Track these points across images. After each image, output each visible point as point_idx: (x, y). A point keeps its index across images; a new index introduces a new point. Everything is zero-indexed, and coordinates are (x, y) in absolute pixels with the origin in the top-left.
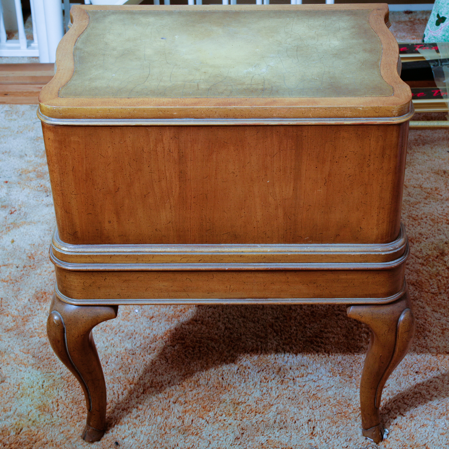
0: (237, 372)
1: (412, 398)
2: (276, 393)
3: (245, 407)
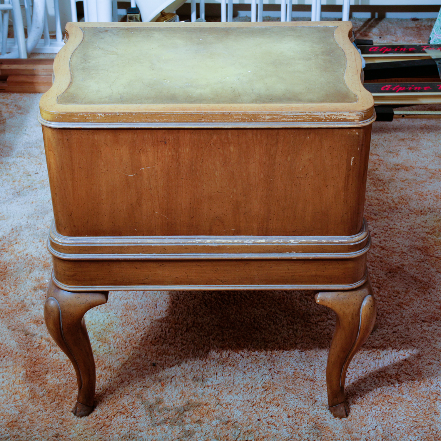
0: (267, 317)
1: (419, 341)
2: (300, 334)
3: (274, 345)
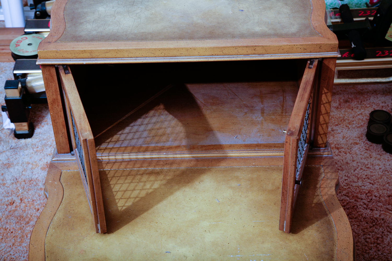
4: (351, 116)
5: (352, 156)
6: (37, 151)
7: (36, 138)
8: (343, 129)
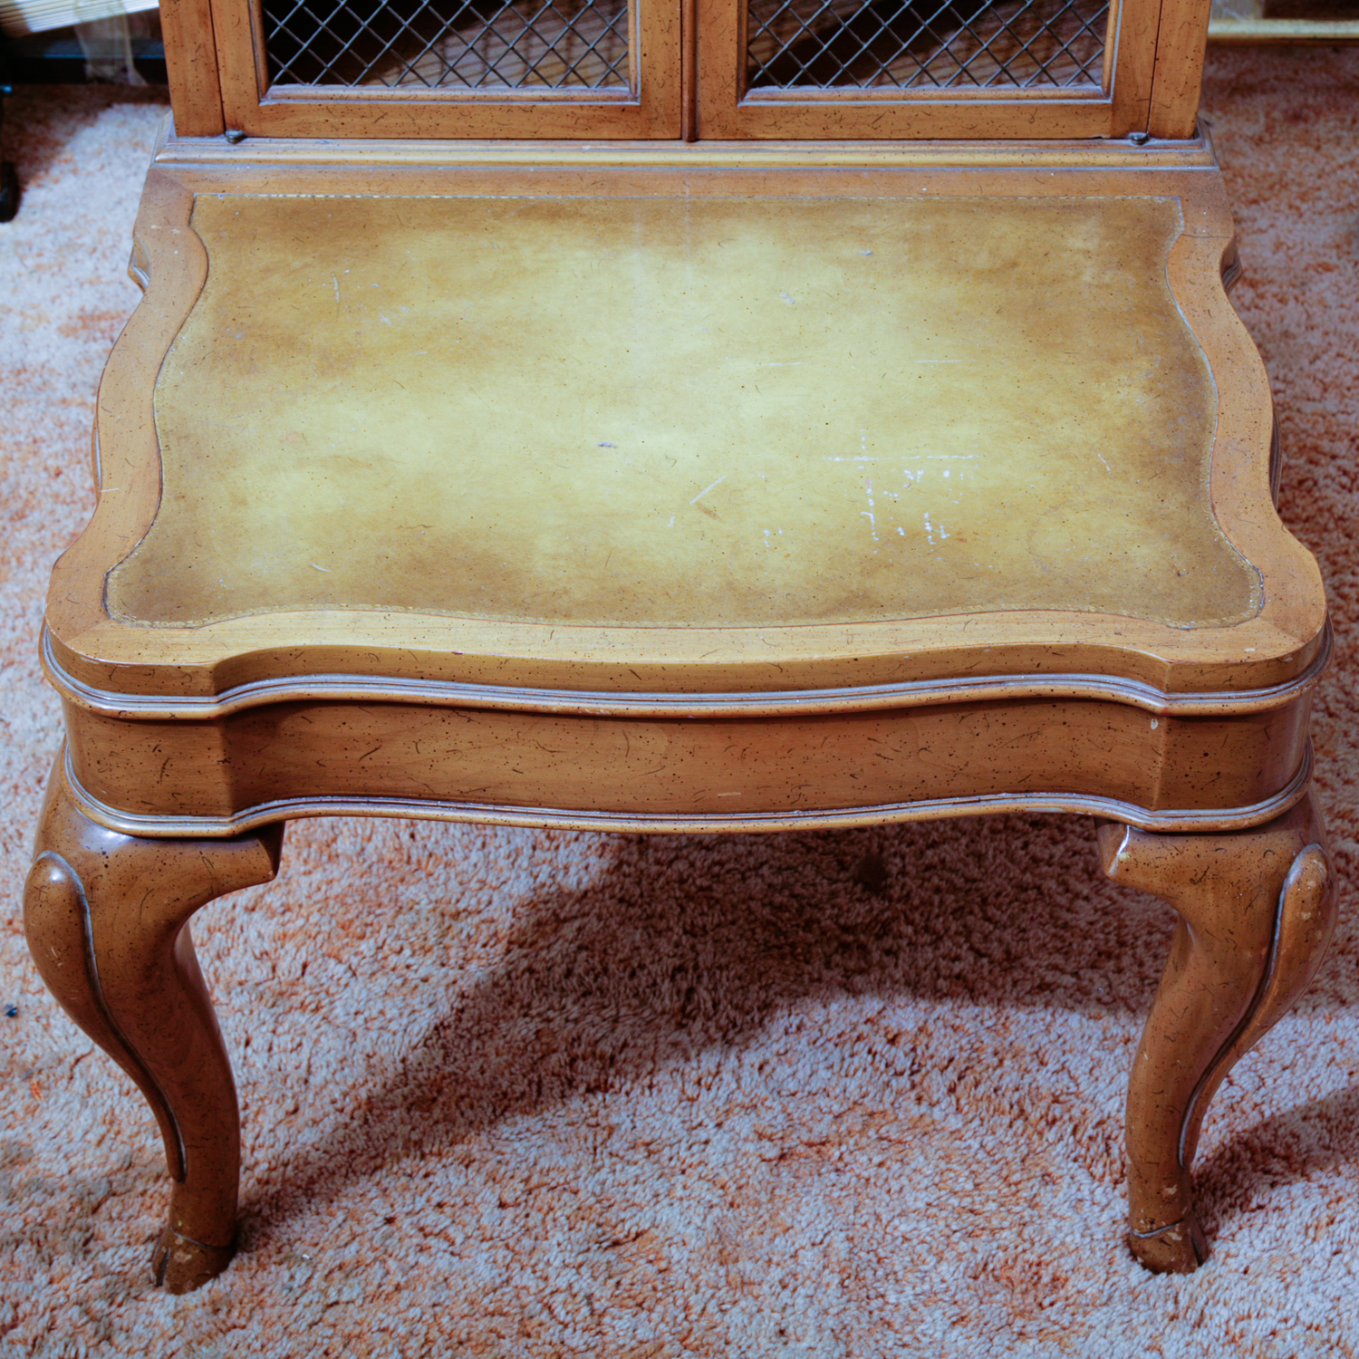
4: (1312, 169)
5: (1307, 312)
6: (39, 267)
7: (32, 223)
8: (1277, 215)
